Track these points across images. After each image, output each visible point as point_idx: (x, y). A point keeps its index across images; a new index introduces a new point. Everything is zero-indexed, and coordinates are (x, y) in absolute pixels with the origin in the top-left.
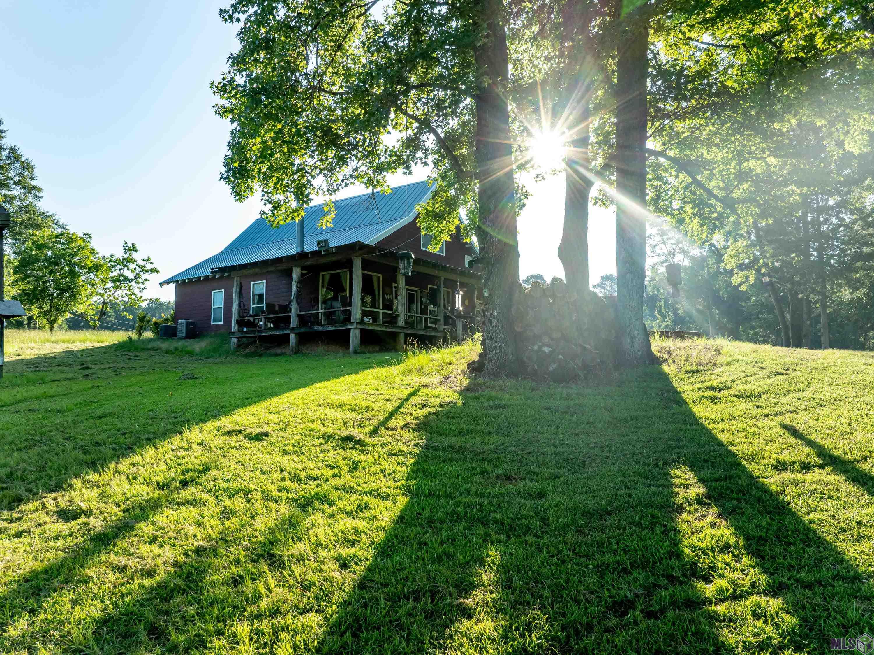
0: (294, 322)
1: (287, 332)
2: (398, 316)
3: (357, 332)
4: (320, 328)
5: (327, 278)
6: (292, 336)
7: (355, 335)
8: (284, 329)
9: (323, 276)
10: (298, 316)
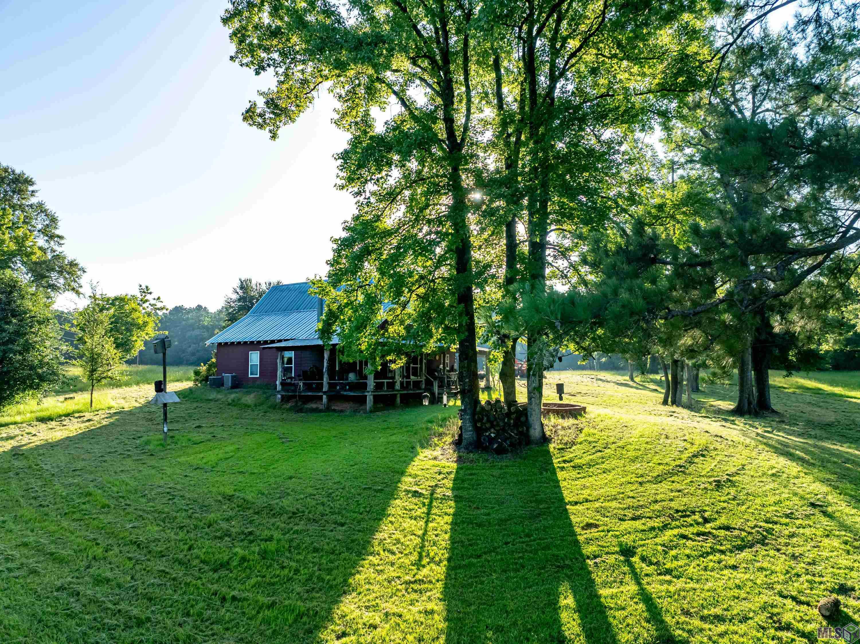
0: (325, 388)
1: (320, 394)
3: (372, 397)
4: (345, 393)
6: (325, 397)
7: (370, 399)
8: (319, 392)
10: (329, 383)
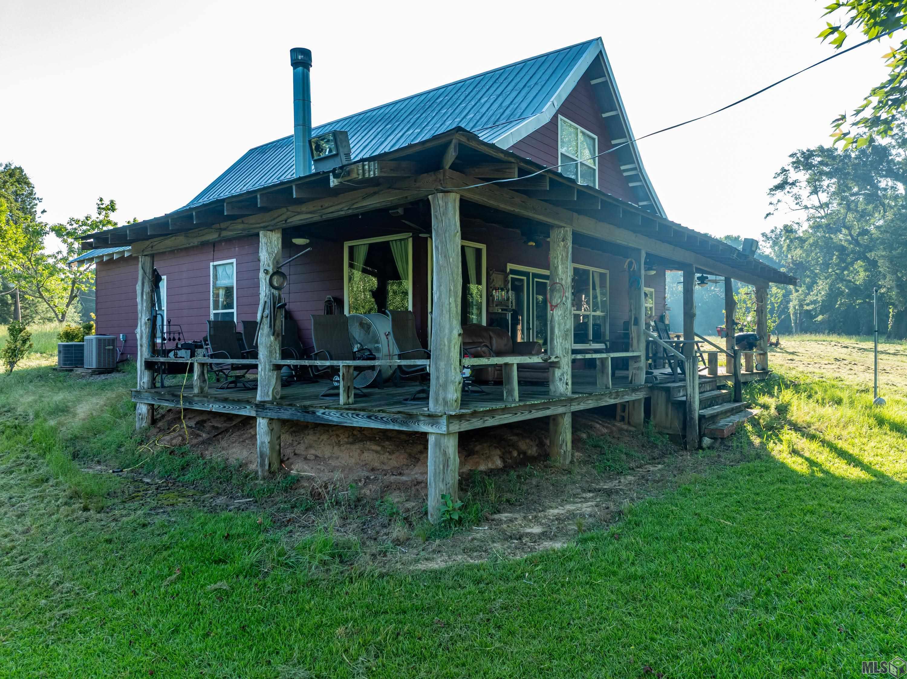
1: (248, 411)
2: (555, 365)
3: (451, 445)
4: (334, 417)
5: (361, 255)
6: (262, 424)
9: (351, 249)
